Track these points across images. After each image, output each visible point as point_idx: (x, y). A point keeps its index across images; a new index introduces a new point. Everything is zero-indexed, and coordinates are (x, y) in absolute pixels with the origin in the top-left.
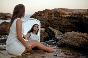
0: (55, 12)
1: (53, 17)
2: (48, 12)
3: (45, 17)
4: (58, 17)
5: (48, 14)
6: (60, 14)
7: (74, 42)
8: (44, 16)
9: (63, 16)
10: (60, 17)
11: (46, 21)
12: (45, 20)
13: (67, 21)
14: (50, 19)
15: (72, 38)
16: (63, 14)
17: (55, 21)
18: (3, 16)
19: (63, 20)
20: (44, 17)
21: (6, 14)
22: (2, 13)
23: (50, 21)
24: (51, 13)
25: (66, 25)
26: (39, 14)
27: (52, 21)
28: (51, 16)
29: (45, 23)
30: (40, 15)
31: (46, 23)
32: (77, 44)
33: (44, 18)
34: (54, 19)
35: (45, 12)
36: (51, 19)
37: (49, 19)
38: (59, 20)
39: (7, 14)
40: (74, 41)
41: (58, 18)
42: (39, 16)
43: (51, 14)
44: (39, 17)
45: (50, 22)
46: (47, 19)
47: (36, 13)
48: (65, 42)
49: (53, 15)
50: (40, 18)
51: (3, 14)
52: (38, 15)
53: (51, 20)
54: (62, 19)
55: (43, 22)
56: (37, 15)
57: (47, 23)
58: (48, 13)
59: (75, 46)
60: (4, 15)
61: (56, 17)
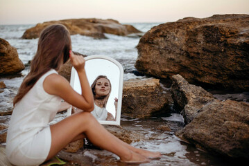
0: (206, 27)
1: (200, 42)
2: (188, 28)
3: (179, 40)
4: (214, 43)
5: (188, 34)
6: (222, 35)
7: (218, 139)
8: (174, 38)
9: (229, 40)
10: (221, 42)
11: (180, 54)
12: (178, 51)
13: (242, 58)
14: (191, 47)
15: (220, 122)
16: (231, 33)
17: (204, 55)
18: (96, 28)
19: (229, 53)
20: (176, 42)
21: (106, 23)
22: (95, 19)
23: (192, 55)
24: (196, 30)
25: (239, 68)
26: (161, 33)
27: (198, 54)
28: (195, 41)
29: (177, 60)
30: (165, 37)
31: (181, 61)
32: (226, 148)
33: (174, 45)
34: (204, 49)
35: (178, 27)
36: (194, 49)
37: (190, 49)
38: (216, 53)
39: (108, 22)
40: (221, 133)
41: (216, 46)
42: (163, 39)
43: (195, 33)
44: (161, 42)
45: (192, 58)
46: (184, 48)
47: (154, 27)
48: (195, 134)
49: (200, 37)
50: (166, 44)
51: (98, 22)
52: (161, 36)
53: (194, 53)
54: (225, 51)
55: (173, 57)
56: (158, 34)
57: (183, 60)
58: (187, 31)
59: (221, 151)
60: (100, 26)
61: (208, 42)
